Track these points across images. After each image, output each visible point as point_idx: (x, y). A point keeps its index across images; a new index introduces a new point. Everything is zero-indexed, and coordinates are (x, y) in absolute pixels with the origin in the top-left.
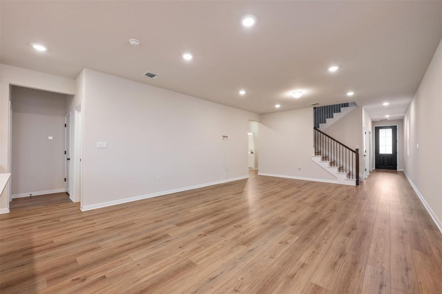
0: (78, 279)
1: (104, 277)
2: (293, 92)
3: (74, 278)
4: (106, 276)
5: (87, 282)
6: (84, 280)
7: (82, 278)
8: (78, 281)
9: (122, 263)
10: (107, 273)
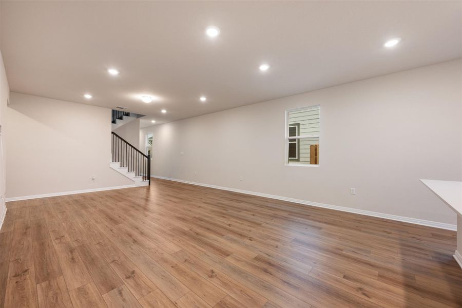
0: (365, 294)
1: (345, 277)
2: (144, 95)
3: (366, 298)
4: (342, 277)
5: (359, 285)
6: (360, 289)
7: (360, 292)
8: (366, 293)
9: (320, 274)
10: (340, 277)
